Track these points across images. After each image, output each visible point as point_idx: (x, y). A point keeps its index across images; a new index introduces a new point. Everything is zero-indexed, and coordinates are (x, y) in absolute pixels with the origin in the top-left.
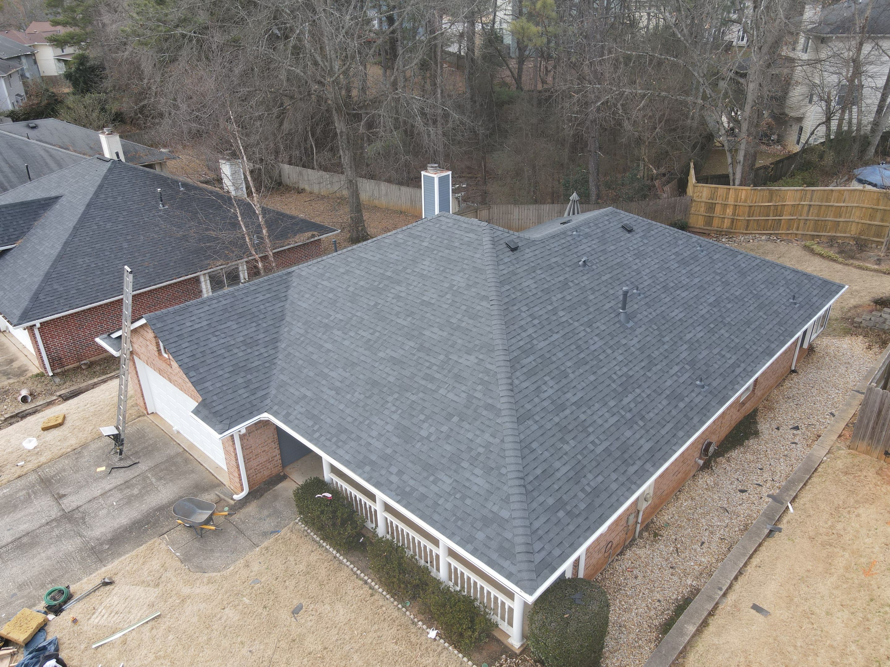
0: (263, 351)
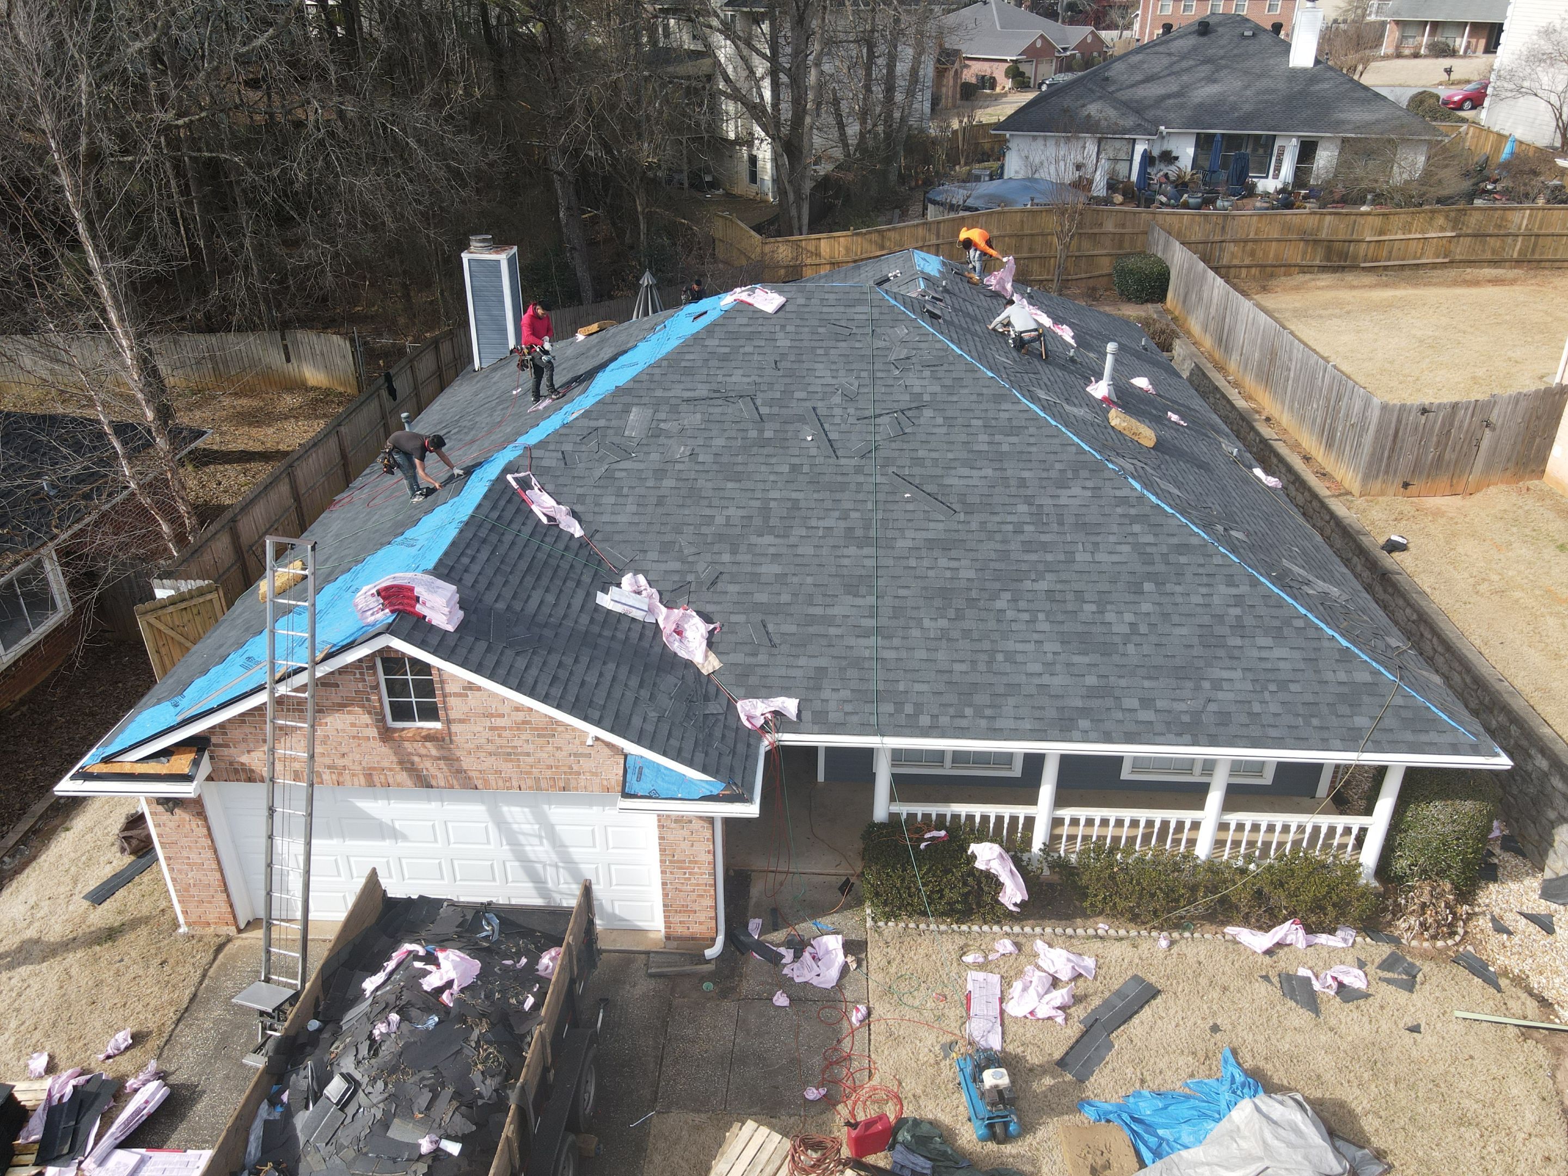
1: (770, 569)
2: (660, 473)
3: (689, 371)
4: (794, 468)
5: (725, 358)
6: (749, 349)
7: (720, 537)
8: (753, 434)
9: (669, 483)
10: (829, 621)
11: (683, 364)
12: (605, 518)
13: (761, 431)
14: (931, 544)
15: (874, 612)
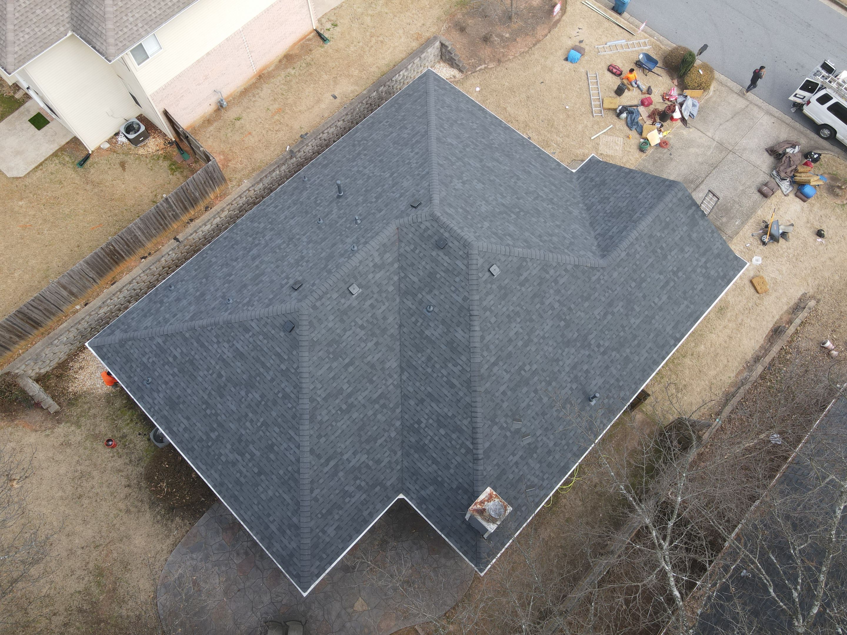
0: (593, 200)
1: (546, 190)
2: (559, 227)
3: (526, 241)
4: (518, 198)
5: (510, 235)
6: (500, 232)
7: (553, 203)
8: (522, 213)
9: (558, 223)
10: (540, 173)
11: (526, 245)
12: (581, 230)
13: (519, 212)
14: (500, 163)
15: (529, 167)
